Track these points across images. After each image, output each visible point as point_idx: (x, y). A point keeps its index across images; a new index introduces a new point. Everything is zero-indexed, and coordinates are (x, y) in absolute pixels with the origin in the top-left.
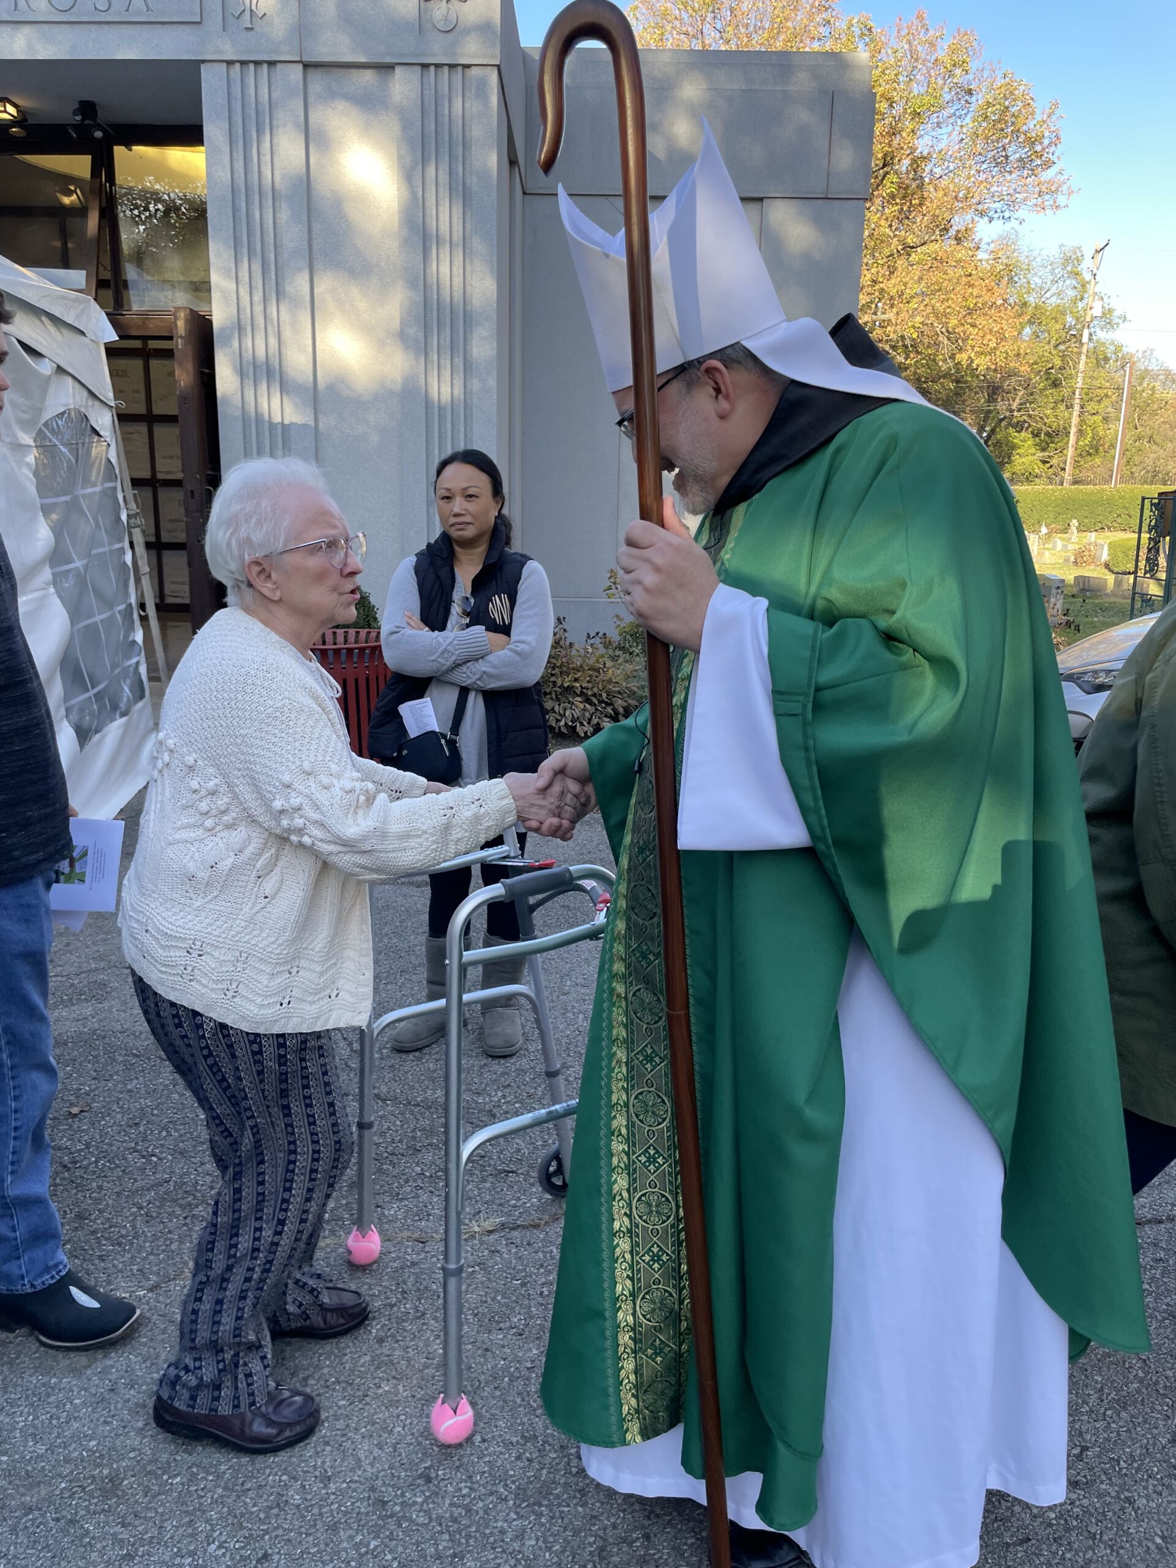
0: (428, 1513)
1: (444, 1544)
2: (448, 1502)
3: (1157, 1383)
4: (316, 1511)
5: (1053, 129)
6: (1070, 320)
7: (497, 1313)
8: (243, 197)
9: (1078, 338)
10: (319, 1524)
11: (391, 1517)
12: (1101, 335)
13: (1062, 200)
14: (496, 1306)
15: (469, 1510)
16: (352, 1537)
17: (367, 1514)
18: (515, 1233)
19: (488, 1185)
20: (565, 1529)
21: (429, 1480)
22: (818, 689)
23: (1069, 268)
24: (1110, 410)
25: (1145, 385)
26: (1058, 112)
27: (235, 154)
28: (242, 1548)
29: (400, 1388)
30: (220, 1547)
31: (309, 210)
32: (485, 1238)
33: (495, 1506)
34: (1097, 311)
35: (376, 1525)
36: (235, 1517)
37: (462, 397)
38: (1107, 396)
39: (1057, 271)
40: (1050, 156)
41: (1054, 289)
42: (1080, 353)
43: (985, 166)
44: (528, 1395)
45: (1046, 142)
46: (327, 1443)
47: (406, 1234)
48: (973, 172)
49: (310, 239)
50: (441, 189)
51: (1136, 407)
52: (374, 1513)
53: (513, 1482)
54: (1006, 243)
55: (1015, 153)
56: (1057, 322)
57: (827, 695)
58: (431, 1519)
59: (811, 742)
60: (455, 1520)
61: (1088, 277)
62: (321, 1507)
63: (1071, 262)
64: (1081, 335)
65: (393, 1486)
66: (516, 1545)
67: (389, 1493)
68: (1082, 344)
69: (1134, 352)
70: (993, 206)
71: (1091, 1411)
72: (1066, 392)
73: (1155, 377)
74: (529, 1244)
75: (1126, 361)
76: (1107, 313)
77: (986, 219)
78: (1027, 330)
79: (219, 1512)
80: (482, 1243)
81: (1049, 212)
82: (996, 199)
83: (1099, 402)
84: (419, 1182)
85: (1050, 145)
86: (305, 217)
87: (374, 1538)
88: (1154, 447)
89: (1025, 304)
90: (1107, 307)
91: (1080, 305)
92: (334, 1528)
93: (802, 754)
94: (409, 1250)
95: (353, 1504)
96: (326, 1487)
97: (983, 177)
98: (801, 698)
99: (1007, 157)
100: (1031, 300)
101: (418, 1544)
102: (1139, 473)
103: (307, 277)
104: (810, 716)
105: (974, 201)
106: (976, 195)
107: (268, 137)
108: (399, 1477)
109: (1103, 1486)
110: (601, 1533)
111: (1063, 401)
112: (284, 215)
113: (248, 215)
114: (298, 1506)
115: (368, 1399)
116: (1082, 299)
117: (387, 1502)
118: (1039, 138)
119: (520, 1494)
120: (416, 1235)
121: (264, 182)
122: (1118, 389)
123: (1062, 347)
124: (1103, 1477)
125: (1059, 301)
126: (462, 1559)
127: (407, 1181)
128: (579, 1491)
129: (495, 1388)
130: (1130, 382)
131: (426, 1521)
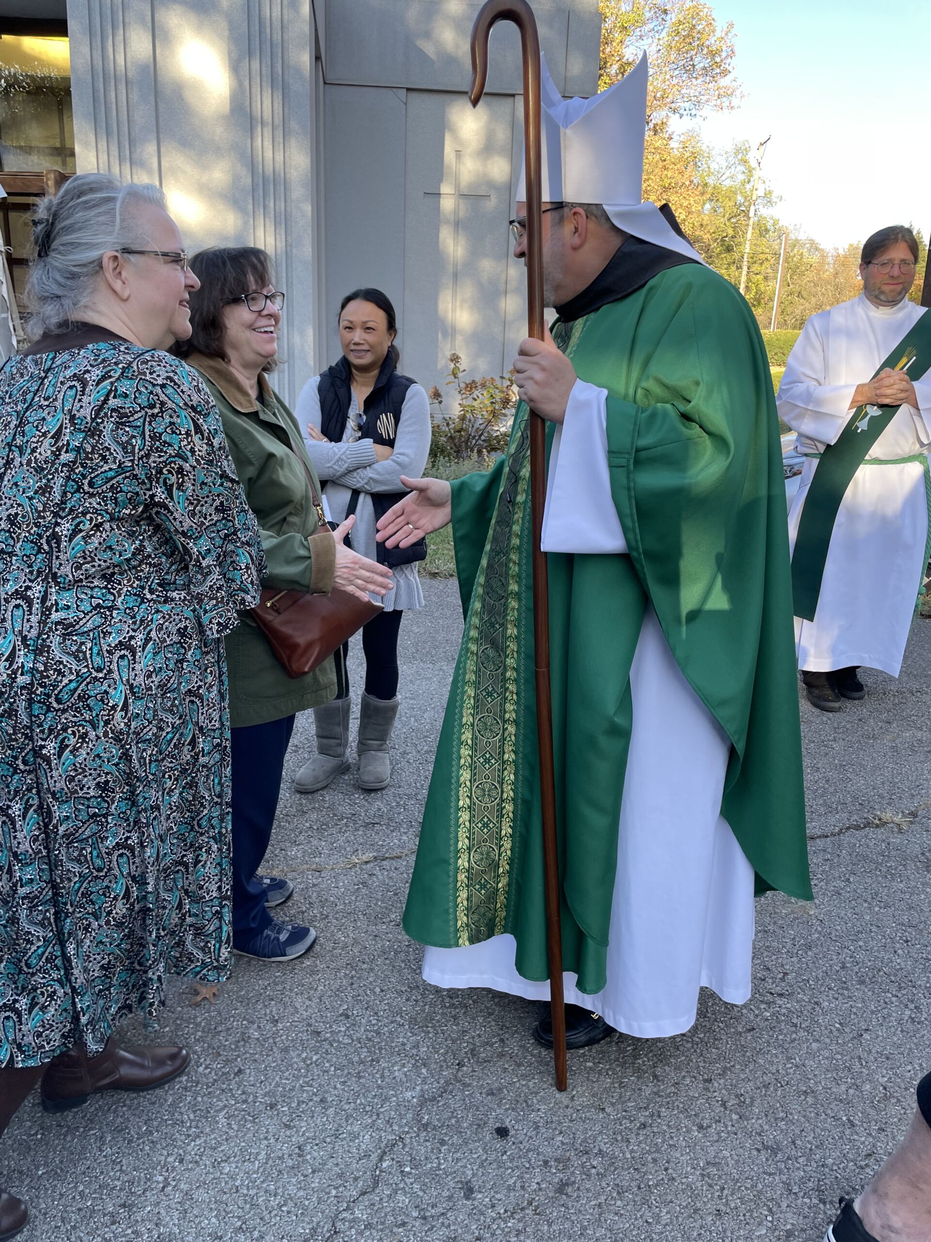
0: (350, 1037)
1: (365, 1054)
2: (363, 1029)
3: (830, 933)
4: (271, 1041)
5: (729, 44)
6: (740, 198)
7: (380, 913)
8: (101, 80)
9: (746, 214)
10: (275, 1049)
11: (325, 1040)
12: (764, 211)
13: (735, 102)
14: (378, 909)
15: (378, 1033)
16: (299, 1055)
17: (308, 1040)
18: (384, 863)
19: (360, 833)
20: (446, 1040)
21: (347, 1017)
22: (638, 451)
23: (739, 157)
24: (769, 271)
25: (795, 251)
26: (733, 31)
27: (94, 44)
28: (223, 1067)
29: (318, 962)
30: (206, 1068)
31: (156, 92)
32: (364, 867)
33: (396, 1030)
34: (761, 193)
35: (315, 1046)
36: (214, 1048)
37: (284, 249)
38: (767, 259)
39: (730, 159)
40: (727, 66)
41: (727, 174)
42: (748, 225)
43: (677, 72)
44: (409, 961)
45: (724, 55)
46: (272, 1000)
47: (305, 866)
48: (668, 77)
49: (157, 117)
50: (264, 79)
51: (789, 268)
52: (312, 1039)
53: (407, 1014)
54: (692, 136)
55: (701, 62)
56: (730, 200)
57: (643, 454)
58: (353, 1041)
59: (632, 484)
60: (370, 1040)
61: (754, 164)
62: (274, 1038)
63: (741, 153)
64: (748, 211)
65: (323, 1022)
66: (414, 1051)
67: (321, 1027)
68: (749, 218)
69: (787, 225)
70: (682, 105)
71: (788, 951)
72: (736, 256)
73: (803, 246)
74: (396, 869)
75: (781, 233)
76: (768, 194)
77: (678, 115)
78: (708, 206)
79: (202, 1047)
80: (362, 869)
81: (725, 111)
82: (685, 99)
83: (761, 264)
84: (310, 833)
85: (726, 57)
86: (152, 99)
87: (316, 1054)
88: (802, 301)
89: (706, 185)
90: (768, 189)
91: (748, 187)
92: (286, 1050)
93: (625, 492)
94: (310, 877)
95: (296, 1035)
96: (275, 1026)
97: (675, 81)
98: (627, 456)
99: (693, 66)
100: (711, 181)
101: (346, 1055)
102: (791, 321)
103: (155, 148)
104: (632, 467)
105: (668, 100)
106: (670, 96)
107: (121, 32)
108: (326, 1017)
109: (800, 996)
110: (471, 1040)
111: (734, 263)
112: (135, 96)
113: (105, 96)
114: (258, 1039)
115: (296, 971)
116: (749, 182)
117: (320, 1033)
118: (719, 52)
119: (413, 1021)
120: (314, 866)
121: (118, 68)
122: (775, 254)
123: (733, 220)
124: (799, 990)
125: (732, 183)
126: (378, 1062)
127: (301, 832)
128: (452, 1017)
129: (386, 959)
130: (785, 249)
131: (350, 1041)
